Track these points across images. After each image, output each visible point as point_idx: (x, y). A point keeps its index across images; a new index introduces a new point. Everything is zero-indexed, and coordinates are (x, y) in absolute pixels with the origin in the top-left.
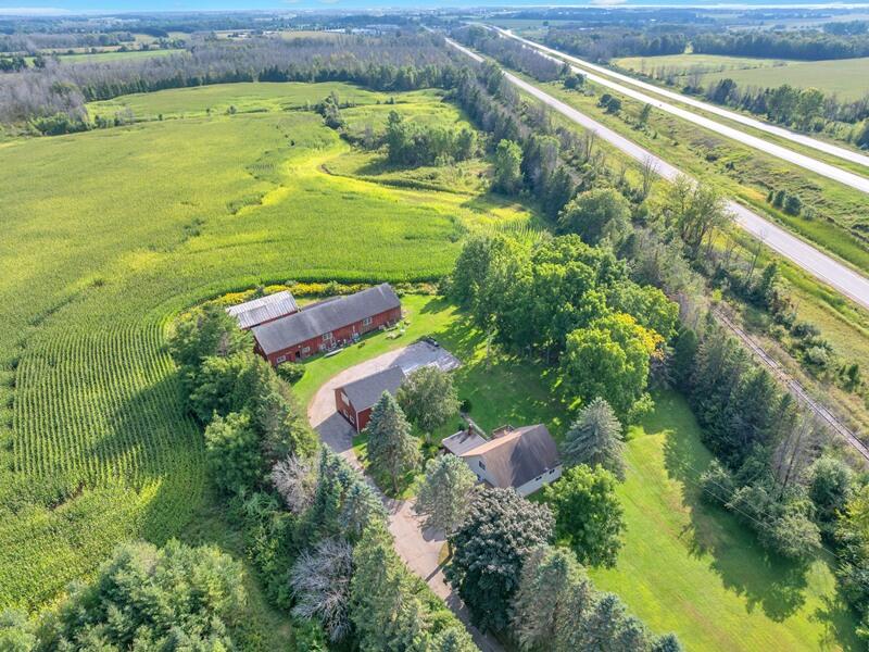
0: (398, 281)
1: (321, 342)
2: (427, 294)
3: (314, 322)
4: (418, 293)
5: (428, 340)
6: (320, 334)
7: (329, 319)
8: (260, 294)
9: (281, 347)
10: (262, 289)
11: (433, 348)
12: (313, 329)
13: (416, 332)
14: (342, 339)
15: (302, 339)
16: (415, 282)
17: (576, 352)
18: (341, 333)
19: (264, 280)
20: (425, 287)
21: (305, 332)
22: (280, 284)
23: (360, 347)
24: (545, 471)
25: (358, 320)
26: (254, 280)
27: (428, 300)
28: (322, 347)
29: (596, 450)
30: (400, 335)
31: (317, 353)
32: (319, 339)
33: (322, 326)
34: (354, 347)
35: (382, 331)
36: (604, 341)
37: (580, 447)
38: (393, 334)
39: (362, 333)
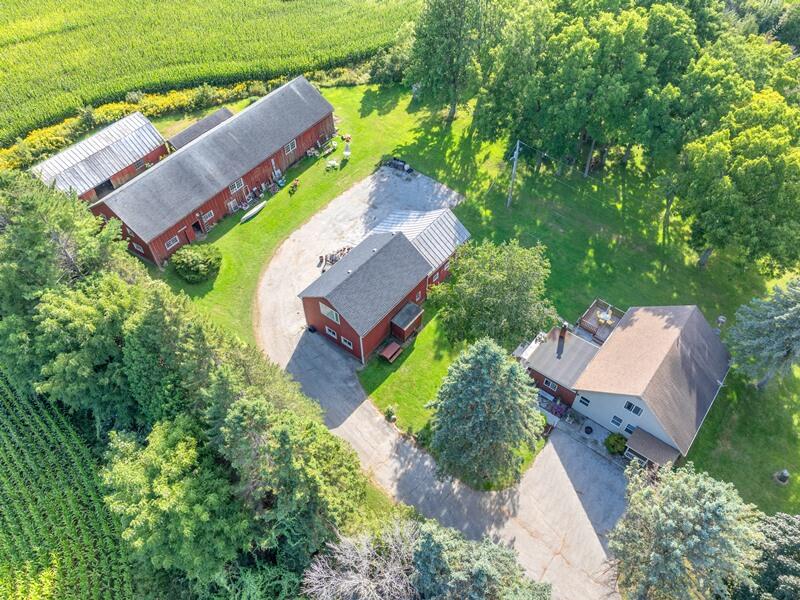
0: (304, 69)
1: (229, 197)
3: (210, 167)
4: (338, 85)
5: (392, 163)
6: (224, 185)
7: (232, 155)
8: (90, 126)
9: (167, 224)
10: (89, 114)
11: (405, 175)
12: (212, 180)
13: (368, 153)
14: (258, 184)
15: (198, 201)
16: (329, 66)
18: (257, 175)
19: (88, 99)
20: (347, 74)
21: (199, 187)
22: (117, 101)
23: (291, 193)
25: (277, 147)
26: (70, 100)
27: (358, 94)
28: (231, 204)
31: (225, 216)
32: (225, 193)
33: (224, 171)
34: (282, 194)
35: (316, 159)
38: (334, 161)
39: (285, 168)
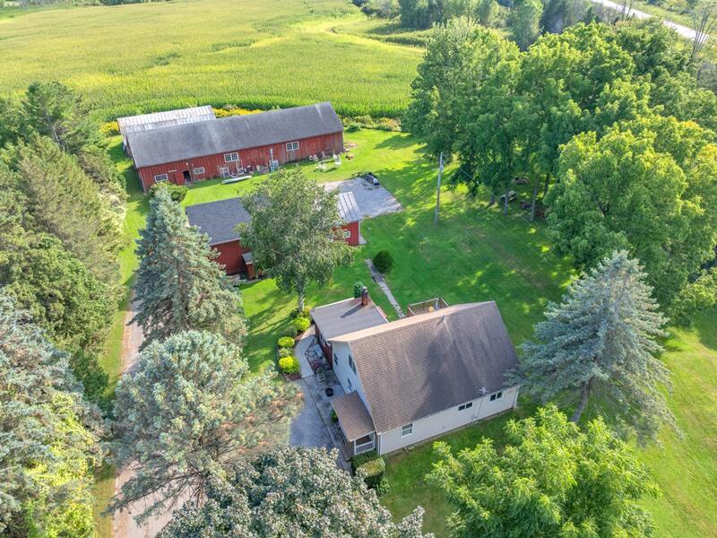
0: (358, 114)
1: (222, 163)
2: (389, 130)
3: (215, 136)
4: (378, 129)
5: (368, 177)
6: (219, 150)
7: (238, 135)
9: (161, 161)
11: (370, 185)
12: (211, 145)
13: (356, 167)
14: (254, 164)
15: (192, 154)
16: (377, 116)
17: (577, 172)
18: (254, 156)
20: (388, 122)
21: (199, 145)
24: (481, 395)
25: (278, 140)
27: (389, 136)
28: (223, 170)
29: (596, 371)
30: (334, 169)
31: (215, 177)
32: (218, 158)
33: (225, 142)
35: (313, 162)
36: (638, 150)
37: (560, 357)
38: (324, 167)
39: (284, 161)
